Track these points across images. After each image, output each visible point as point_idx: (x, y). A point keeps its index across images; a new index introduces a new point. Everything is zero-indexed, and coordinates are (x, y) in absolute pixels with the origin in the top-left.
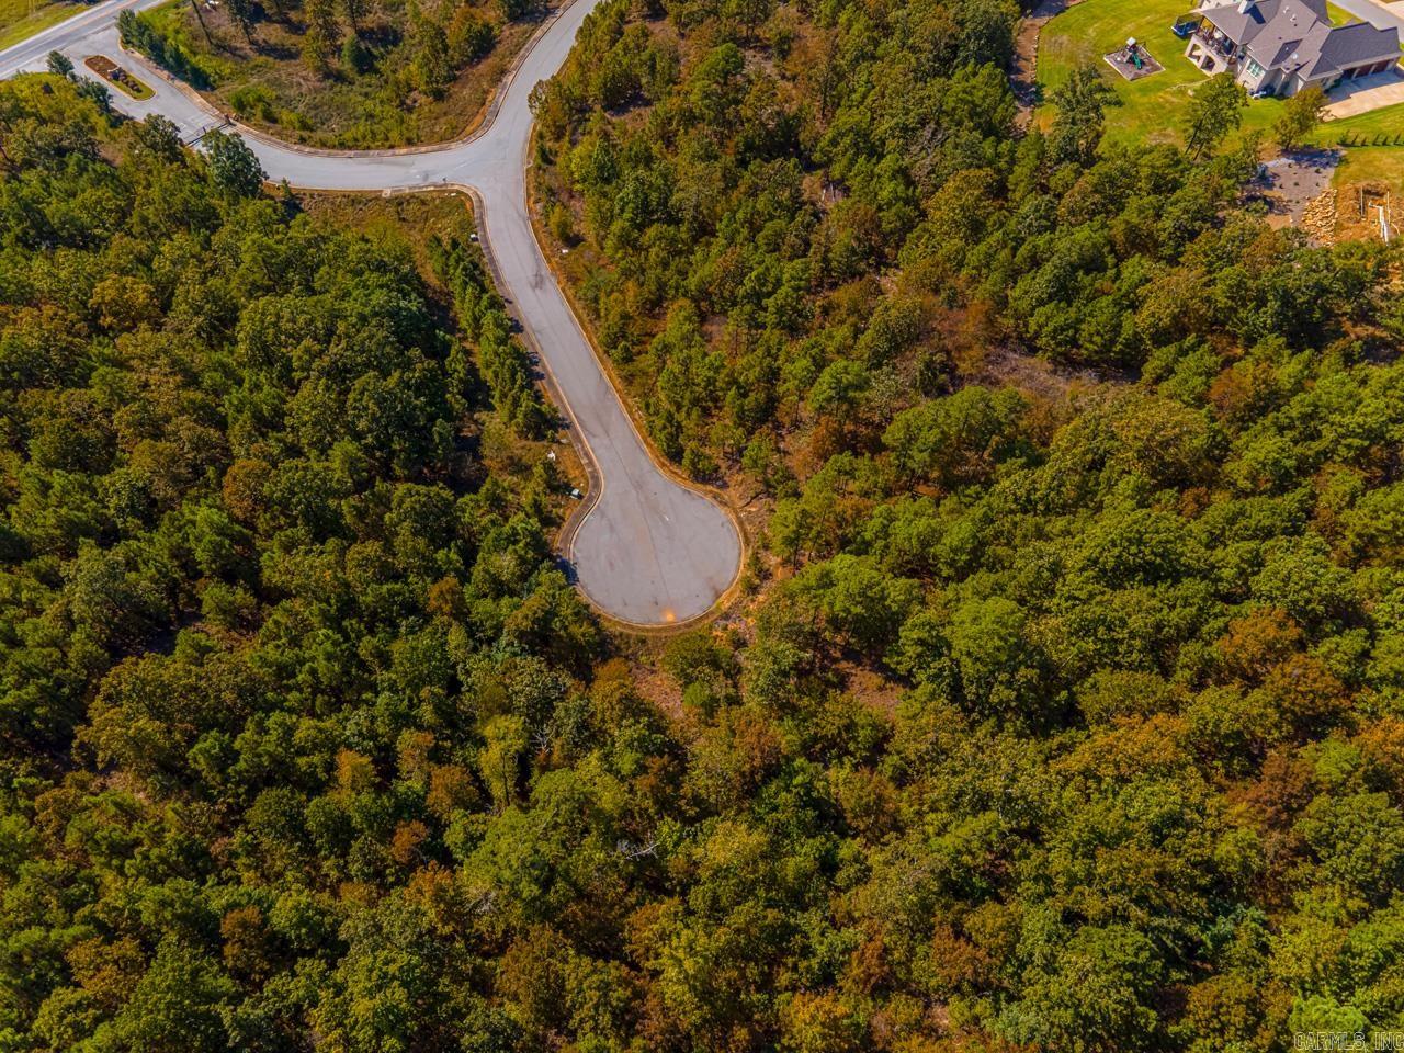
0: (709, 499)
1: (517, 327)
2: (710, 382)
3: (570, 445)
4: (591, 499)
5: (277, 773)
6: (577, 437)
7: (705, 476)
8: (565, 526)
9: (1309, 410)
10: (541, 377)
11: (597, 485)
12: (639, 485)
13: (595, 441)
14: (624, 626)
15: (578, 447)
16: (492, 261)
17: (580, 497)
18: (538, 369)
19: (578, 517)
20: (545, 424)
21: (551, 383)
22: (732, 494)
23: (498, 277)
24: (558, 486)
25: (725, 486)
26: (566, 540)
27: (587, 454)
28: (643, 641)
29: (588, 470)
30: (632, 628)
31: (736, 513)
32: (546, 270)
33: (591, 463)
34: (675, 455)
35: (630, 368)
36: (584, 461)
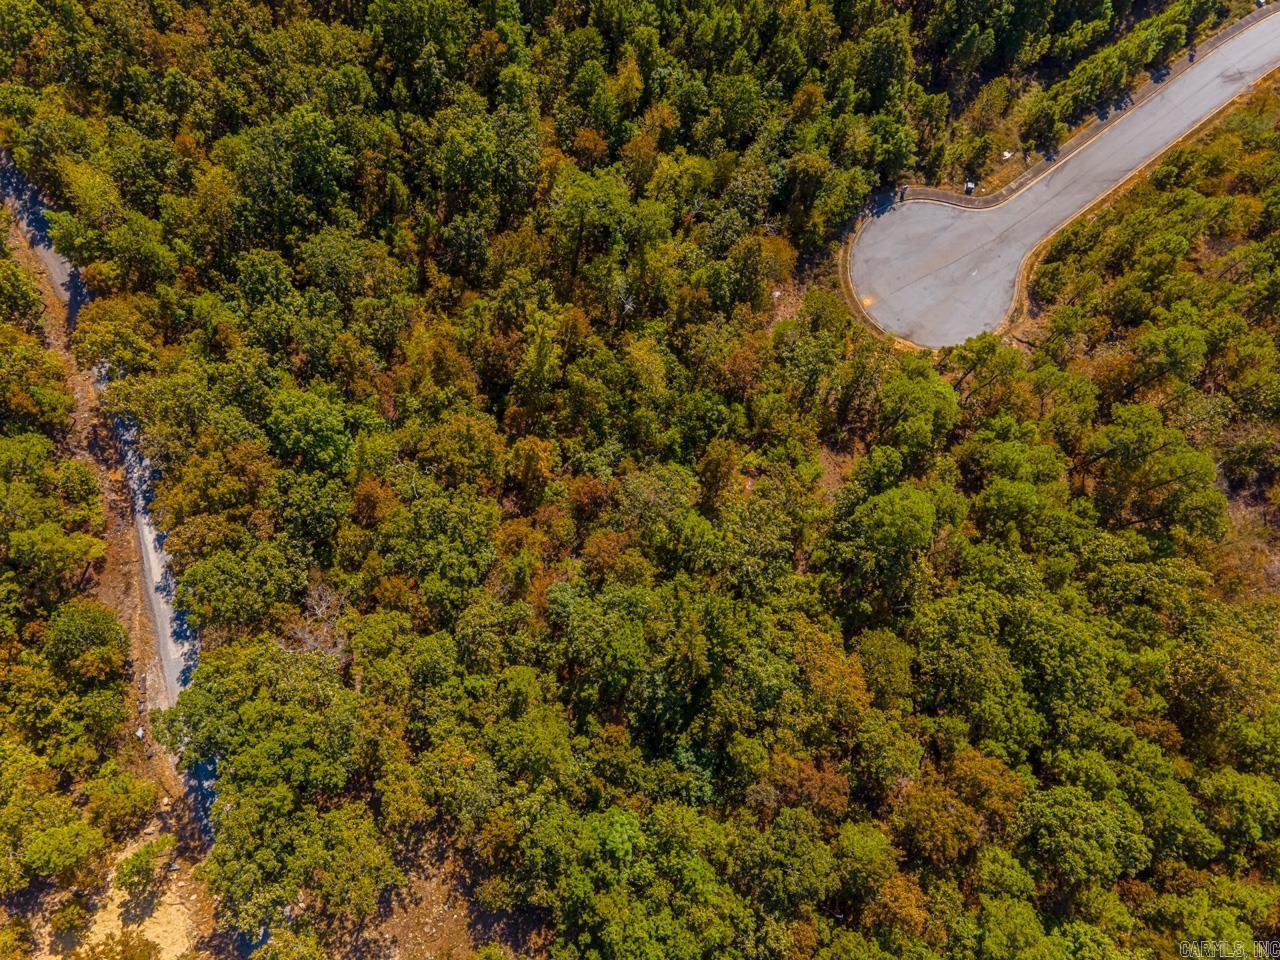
0: (1014, 305)
1: (1157, 78)
3: (1027, 167)
6: (1040, 171)
7: (1039, 297)
8: (931, 189)
10: (1103, 116)
11: (987, 204)
12: (1003, 239)
14: (844, 267)
15: (1027, 174)
16: (1241, 28)
17: (969, 192)
18: (1112, 111)
19: (945, 198)
20: (1042, 139)
21: (1098, 128)
22: (1027, 324)
23: (1219, 39)
24: (973, 170)
25: (1034, 315)
26: (916, 196)
27: (1021, 185)
28: (834, 286)
29: (1003, 191)
30: (845, 273)
31: (1006, 332)
32: (1250, 81)
33: (1012, 191)
34: (1053, 256)
35: (1149, 189)
36: (1013, 185)
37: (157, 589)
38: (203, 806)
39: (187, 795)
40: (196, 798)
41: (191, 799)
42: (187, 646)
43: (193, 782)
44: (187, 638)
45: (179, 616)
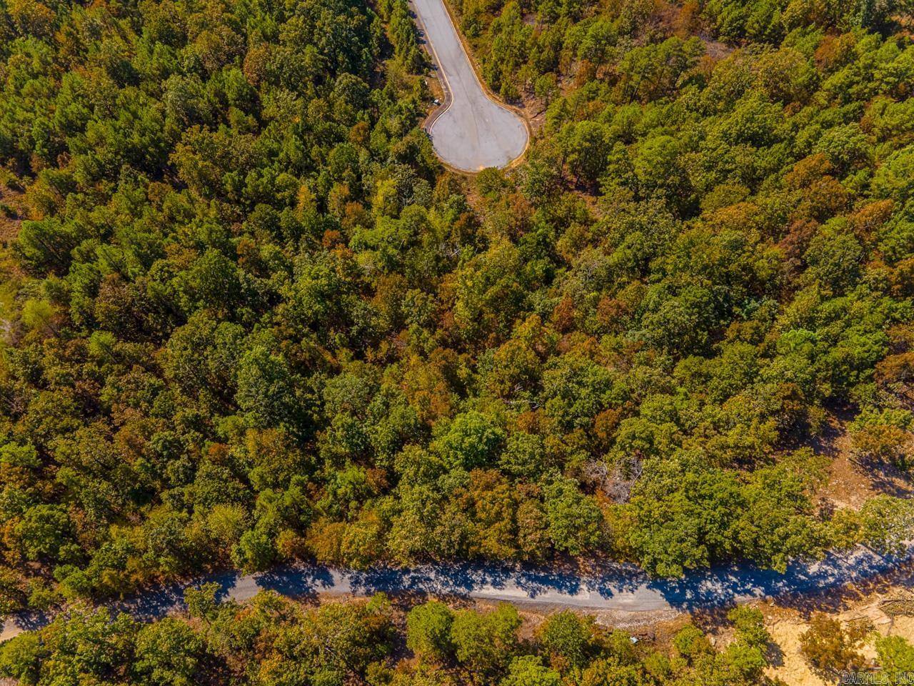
0: (513, 113)
1: (414, 16)
2: (523, 43)
3: (437, 78)
4: (445, 106)
5: (266, 197)
6: (441, 75)
7: (512, 100)
8: (429, 118)
9: (869, 61)
10: (424, 42)
11: (449, 99)
12: (473, 103)
13: (451, 78)
14: (456, 170)
15: (440, 80)
17: (439, 104)
18: (423, 38)
19: (436, 115)
20: (422, 65)
21: (429, 46)
22: (527, 111)
24: (427, 97)
25: (524, 106)
26: (429, 124)
27: (445, 84)
28: (465, 178)
29: (445, 92)
30: (459, 171)
31: (527, 120)
33: (447, 88)
34: (496, 89)
35: (475, 41)
36: (443, 87)
37: (532, 596)
38: (704, 602)
39: (692, 613)
40: (697, 606)
41: (696, 610)
42: (584, 587)
43: (685, 606)
44: (577, 585)
45: (559, 586)
